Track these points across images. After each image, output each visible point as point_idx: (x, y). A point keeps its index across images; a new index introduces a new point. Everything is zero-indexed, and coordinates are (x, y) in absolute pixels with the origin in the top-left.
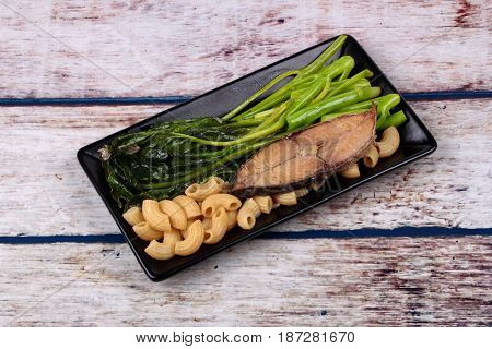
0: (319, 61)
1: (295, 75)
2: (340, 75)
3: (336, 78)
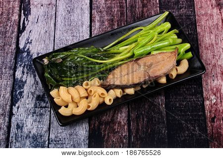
2: (163, 31)
3: (160, 33)
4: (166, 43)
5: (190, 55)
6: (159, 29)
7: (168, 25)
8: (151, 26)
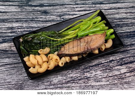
0: (91, 17)
1: (82, 21)
3: (95, 23)
4: (98, 29)
5: (113, 36)
6: (94, 21)
7: (99, 18)
8: (88, 19)
